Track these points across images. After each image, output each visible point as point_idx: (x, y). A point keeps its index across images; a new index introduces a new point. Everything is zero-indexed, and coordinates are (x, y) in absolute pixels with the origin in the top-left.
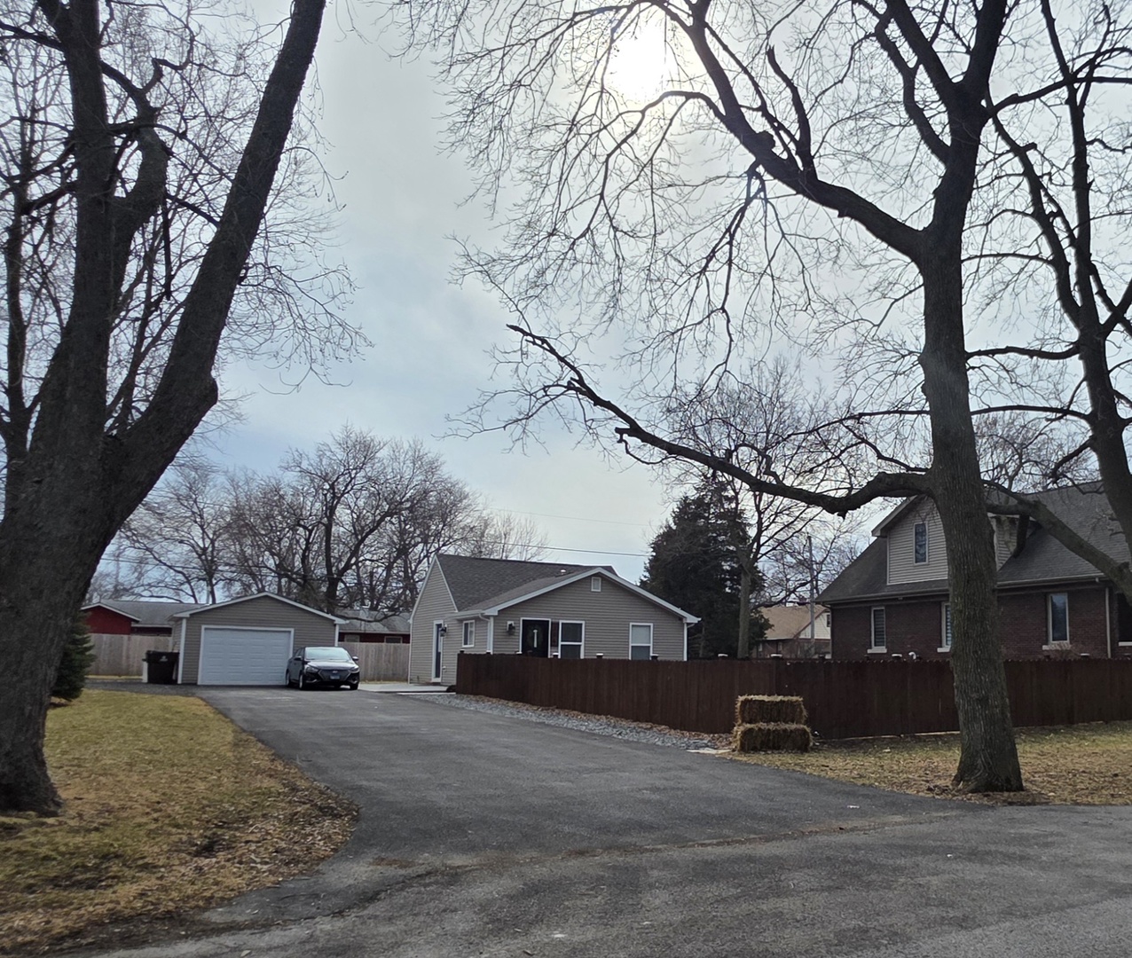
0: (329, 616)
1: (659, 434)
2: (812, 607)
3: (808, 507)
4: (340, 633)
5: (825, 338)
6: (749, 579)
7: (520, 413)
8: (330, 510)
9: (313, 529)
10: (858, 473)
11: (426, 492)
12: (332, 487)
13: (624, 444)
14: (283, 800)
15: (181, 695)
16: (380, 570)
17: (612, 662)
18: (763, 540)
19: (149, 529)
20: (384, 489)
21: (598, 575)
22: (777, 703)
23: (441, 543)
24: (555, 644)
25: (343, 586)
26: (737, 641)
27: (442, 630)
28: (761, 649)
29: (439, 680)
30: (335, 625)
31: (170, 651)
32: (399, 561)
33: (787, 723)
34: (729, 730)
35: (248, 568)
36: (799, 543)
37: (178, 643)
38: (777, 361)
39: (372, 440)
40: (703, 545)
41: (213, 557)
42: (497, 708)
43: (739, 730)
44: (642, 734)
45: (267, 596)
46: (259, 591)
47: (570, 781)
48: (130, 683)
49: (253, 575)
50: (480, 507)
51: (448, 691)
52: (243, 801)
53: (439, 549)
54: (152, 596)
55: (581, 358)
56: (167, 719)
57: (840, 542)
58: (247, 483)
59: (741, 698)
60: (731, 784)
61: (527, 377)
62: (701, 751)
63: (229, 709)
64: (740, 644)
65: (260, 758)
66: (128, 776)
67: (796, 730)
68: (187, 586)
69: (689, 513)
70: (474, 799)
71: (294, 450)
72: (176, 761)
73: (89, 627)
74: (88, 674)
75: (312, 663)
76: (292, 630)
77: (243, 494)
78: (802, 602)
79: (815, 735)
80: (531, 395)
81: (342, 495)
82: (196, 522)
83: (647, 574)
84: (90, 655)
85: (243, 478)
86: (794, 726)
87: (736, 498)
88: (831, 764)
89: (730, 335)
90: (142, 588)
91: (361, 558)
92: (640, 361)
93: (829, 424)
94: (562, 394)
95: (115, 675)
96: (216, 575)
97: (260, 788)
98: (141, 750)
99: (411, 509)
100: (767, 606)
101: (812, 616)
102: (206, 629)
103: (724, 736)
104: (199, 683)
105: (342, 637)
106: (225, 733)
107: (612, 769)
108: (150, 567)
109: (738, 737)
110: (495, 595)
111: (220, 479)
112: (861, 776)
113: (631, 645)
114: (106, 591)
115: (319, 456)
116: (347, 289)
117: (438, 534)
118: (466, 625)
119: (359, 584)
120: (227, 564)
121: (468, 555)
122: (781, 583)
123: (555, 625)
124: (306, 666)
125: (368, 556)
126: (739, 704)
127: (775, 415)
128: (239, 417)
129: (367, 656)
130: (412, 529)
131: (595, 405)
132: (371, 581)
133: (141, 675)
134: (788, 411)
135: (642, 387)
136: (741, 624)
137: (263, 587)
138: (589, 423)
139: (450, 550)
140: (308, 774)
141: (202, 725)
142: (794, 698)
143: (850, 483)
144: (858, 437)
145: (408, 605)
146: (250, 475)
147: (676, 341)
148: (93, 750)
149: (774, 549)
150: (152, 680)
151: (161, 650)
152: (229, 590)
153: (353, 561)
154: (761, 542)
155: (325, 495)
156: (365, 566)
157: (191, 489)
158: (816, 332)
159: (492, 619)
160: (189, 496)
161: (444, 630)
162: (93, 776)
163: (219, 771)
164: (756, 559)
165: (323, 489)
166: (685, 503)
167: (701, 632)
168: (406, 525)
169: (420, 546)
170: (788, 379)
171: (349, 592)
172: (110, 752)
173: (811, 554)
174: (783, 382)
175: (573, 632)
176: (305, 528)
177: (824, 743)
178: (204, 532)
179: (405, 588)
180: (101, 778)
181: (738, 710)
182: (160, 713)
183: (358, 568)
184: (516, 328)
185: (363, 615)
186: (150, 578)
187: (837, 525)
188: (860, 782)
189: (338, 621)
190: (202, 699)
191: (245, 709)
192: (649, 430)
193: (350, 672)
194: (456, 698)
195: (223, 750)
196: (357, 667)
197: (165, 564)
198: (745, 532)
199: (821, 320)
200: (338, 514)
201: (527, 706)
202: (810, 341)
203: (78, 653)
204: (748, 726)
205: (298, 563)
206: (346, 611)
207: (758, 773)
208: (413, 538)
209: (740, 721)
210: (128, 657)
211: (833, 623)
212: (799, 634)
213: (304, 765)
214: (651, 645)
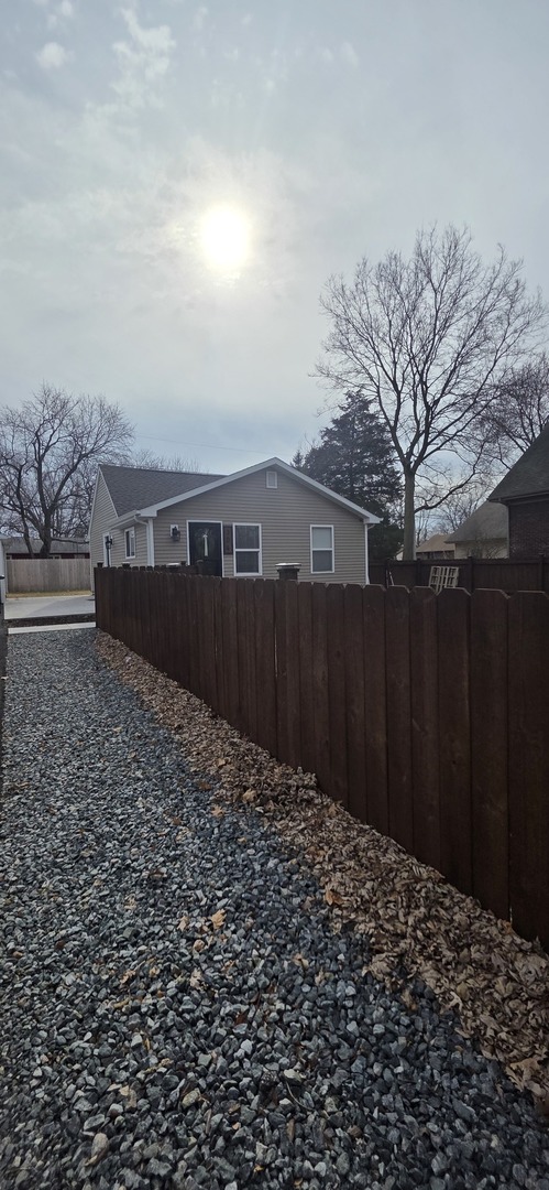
21: (273, 467)
24: (229, 551)
27: (109, 542)
113: (312, 549)
123: (228, 529)
159: (151, 523)
161: (112, 542)
175: (248, 536)
211: (511, 521)
214: (333, 549)
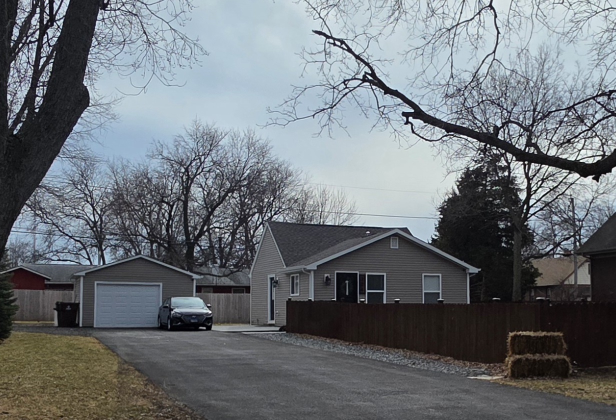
0: (188, 273)
1: (438, 116)
2: (575, 258)
3: (570, 173)
4: (197, 287)
5: (580, 26)
6: (520, 235)
7: (326, 104)
8: (187, 189)
9: (173, 205)
10: (610, 142)
11: (260, 172)
12: (187, 170)
13: (410, 125)
14: (152, 415)
15: (82, 336)
16: (227, 236)
17: (407, 306)
18: (532, 202)
19: (53, 208)
20: (226, 171)
21: (396, 235)
22: (541, 337)
23: (273, 213)
24: (363, 292)
25: (198, 248)
26: (512, 287)
27: (274, 283)
28: (533, 294)
29: (273, 322)
30: (193, 280)
31: (73, 302)
32: (241, 228)
33: (549, 354)
34: (502, 360)
35: (128, 236)
36: (563, 203)
37: (78, 296)
38: (541, 48)
39: (216, 131)
40: (481, 208)
41: (101, 229)
42: (317, 343)
43: (509, 360)
44: (431, 364)
45: (141, 258)
46: (137, 254)
47: (371, 401)
48: (45, 327)
49: (131, 241)
50: (302, 182)
51: (280, 330)
52: (123, 416)
53: (272, 217)
54: (58, 260)
55: (373, 55)
56: (71, 354)
57: (598, 202)
58: (123, 169)
59: (511, 334)
60: (502, 404)
61: (331, 74)
62: (479, 378)
63: (116, 346)
64: (514, 289)
65: (136, 382)
66: (41, 397)
67: (557, 360)
68: (84, 251)
69: (470, 181)
70: (295, 415)
71: (157, 142)
72: (76, 385)
73: (12, 284)
74: (14, 320)
75: (176, 310)
76: (161, 284)
77: (121, 179)
78: (567, 254)
79: (574, 364)
80: (334, 88)
81: (195, 176)
82: (88, 202)
83: (437, 234)
84: (15, 306)
85: (120, 166)
86: (556, 357)
87: (508, 167)
88: (587, 388)
89: (497, 28)
90: (52, 254)
91: (211, 226)
92: (422, 54)
93: (584, 102)
94: (358, 86)
95: (34, 320)
96: (104, 243)
97: (135, 406)
98: (51, 377)
99: (248, 186)
100: (536, 258)
101: (575, 266)
102: (97, 284)
103: (498, 365)
104: (95, 326)
105: (199, 289)
106: (112, 364)
107: (406, 392)
108: (57, 237)
109: (509, 366)
110: (315, 253)
111: (104, 168)
112: (611, 398)
113: (424, 291)
114: (27, 257)
115: (176, 146)
116: (186, 8)
117: (270, 205)
118: (293, 278)
119: (211, 247)
120: (111, 234)
121: (294, 221)
122: (549, 238)
123: (363, 277)
124: (172, 312)
125: (217, 225)
126: (510, 339)
127: (541, 96)
128: (114, 117)
129: (219, 304)
130: (250, 202)
131: (385, 93)
132: (220, 245)
133: (53, 320)
134: (551, 91)
135: (424, 76)
136: (515, 273)
137: (140, 251)
138: (381, 109)
139: (279, 218)
140: (171, 395)
141: (95, 358)
142: (556, 334)
143: (603, 151)
144: (609, 111)
145: (248, 263)
146: (125, 163)
147: (452, 36)
148: (17, 376)
149: (541, 209)
150: (62, 324)
151: (66, 301)
152: (115, 254)
153: (205, 229)
154: (530, 205)
155: (182, 177)
156: (215, 233)
157: (82, 176)
158: (572, 21)
159: (312, 273)
160: (81, 181)
161: (276, 282)
162: (16, 396)
163: (106, 393)
164: (526, 219)
165: (180, 172)
166: (468, 174)
167: (481, 280)
168: (245, 199)
169: (257, 215)
170: (550, 64)
171: (203, 253)
172: (29, 378)
173: (574, 213)
174: (546, 66)
175: (377, 282)
176: (168, 203)
177: (582, 371)
178: (94, 209)
179: (246, 249)
180: (22, 398)
181: (509, 344)
182: (65, 349)
183: (210, 234)
184: (320, 33)
185: (215, 272)
186: (57, 246)
187: (595, 188)
188: (610, 403)
189: (195, 276)
190: (97, 339)
191: (126, 346)
192: (431, 113)
193: (205, 316)
194: (287, 336)
195: (110, 377)
196: (210, 312)
197: (67, 235)
198: (517, 196)
199: (576, 11)
200: (192, 193)
201: (341, 342)
202: (567, 30)
203: (6, 304)
204: (518, 357)
205: (164, 232)
206: (202, 268)
207: (524, 395)
208: (251, 209)
209: (510, 353)
210: (44, 307)
211: (592, 272)
212: (564, 281)
213: (169, 388)
214: (440, 292)
